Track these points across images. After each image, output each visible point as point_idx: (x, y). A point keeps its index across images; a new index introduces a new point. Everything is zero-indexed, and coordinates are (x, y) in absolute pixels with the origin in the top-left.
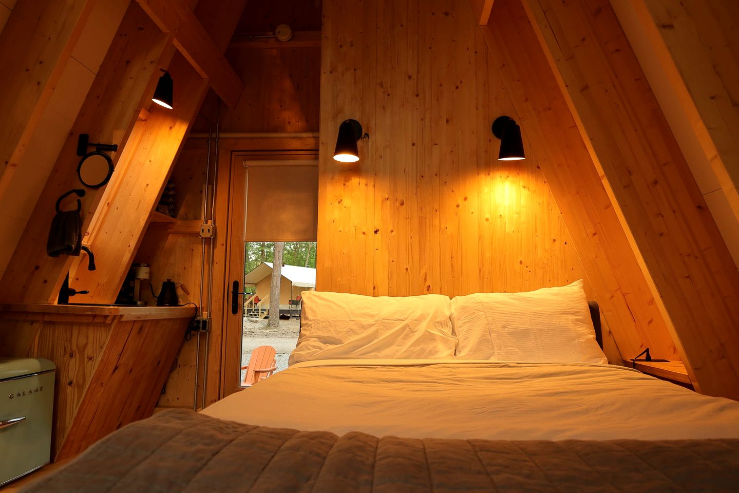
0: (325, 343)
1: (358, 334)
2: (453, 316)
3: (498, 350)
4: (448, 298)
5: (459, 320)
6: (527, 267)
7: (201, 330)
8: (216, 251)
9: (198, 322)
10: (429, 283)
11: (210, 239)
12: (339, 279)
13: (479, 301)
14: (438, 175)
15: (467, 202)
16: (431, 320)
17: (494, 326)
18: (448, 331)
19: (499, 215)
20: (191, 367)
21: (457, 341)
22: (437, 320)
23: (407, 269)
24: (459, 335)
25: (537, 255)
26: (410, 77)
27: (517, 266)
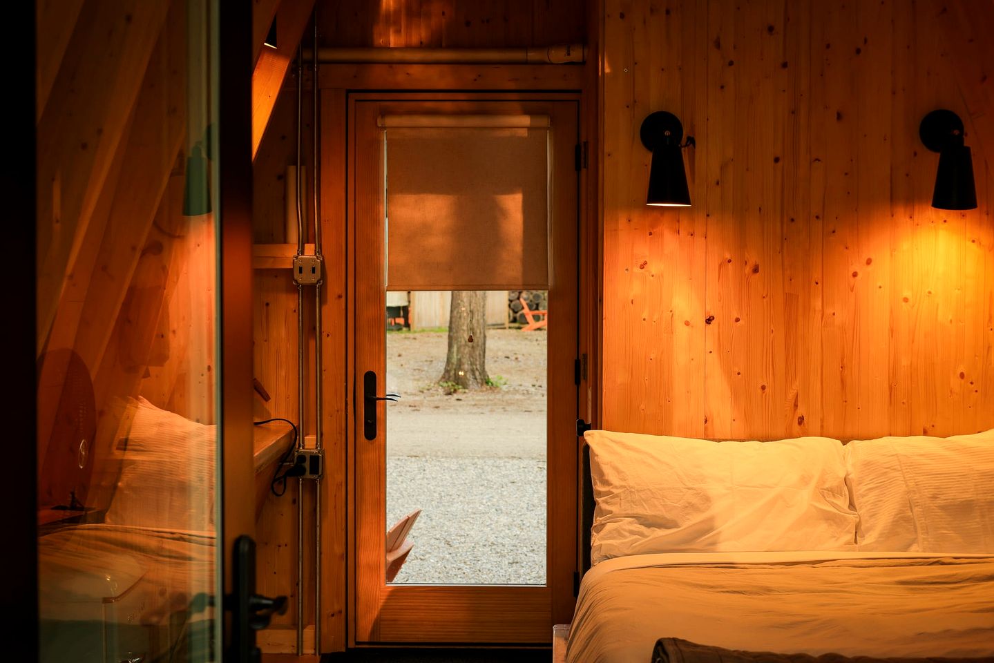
0: (649, 526)
1: (703, 512)
2: (850, 477)
3: (922, 534)
4: (839, 442)
5: (860, 484)
6: (972, 383)
7: (308, 475)
8: (325, 308)
9: (302, 458)
10: (801, 411)
11: (313, 287)
12: (642, 406)
13: (895, 453)
14: (821, 217)
15: (870, 268)
16: (816, 487)
17: (917, 496)
18: (843, 503)
19: (927, 291)
20: (280, 546)
21: (858, 520)
22: (827, 486)
23: (763, 388)
24: (861, 508)
25: (991, 364)
26: (771, 29)
27: (955, 382)
